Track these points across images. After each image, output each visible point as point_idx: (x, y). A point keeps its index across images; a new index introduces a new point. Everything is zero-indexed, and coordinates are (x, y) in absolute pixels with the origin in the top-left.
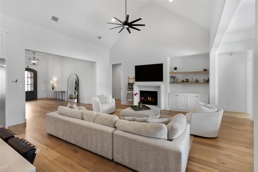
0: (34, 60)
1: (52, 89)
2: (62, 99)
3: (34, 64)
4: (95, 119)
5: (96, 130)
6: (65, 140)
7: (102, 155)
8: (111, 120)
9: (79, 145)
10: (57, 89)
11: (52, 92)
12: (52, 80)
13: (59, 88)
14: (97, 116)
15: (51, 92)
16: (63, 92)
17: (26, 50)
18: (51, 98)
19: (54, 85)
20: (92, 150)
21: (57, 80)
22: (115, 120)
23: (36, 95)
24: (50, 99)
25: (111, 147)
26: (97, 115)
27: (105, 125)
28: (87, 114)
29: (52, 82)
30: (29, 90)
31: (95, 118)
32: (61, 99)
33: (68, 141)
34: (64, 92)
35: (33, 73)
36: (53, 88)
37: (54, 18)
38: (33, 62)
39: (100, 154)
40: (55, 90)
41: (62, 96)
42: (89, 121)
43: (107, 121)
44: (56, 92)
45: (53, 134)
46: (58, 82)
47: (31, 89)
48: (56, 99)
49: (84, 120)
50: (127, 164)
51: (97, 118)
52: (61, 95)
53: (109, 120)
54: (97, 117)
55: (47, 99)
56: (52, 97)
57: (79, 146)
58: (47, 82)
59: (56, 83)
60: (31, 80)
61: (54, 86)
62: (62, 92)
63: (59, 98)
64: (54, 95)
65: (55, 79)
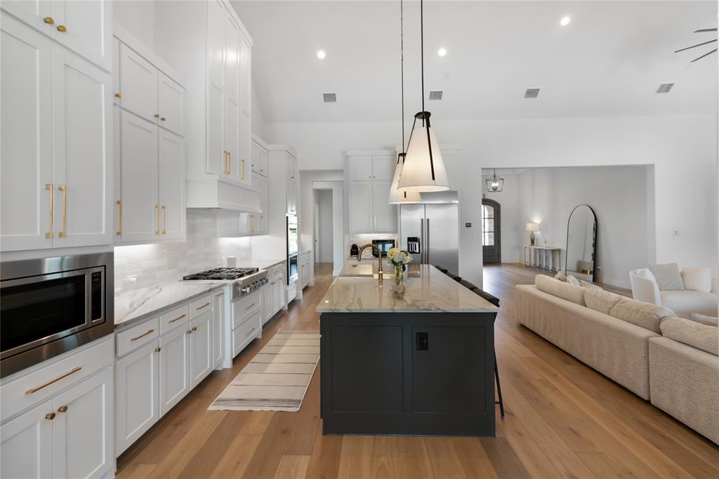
0: (495, 181)
1: (530, 244)
2: (553, 268)
3: (495, 189)
4: (610, 309)
5: (608, 328)
6: (547, 339)
7: (623, 385)
8: (649, 313)
9: (574, 354)
10: (542, 245)
11: (530, 250)
12: (531, 222)
13: (546, 242)
14: (617, 302)
15: (527, 250)
16: (555, 252)
17: (483, 169)
18: (528, 264)
19: (535, 233)
20: (602, 370)
21: (542, 223)
22: (661, 315)
23: (499, 256)
24: (526, 266)
25: (642, 369)
26: (619, 301)
27: (632, 323)
28: (594, 294)
29: (529, 227)
30: (487, 244)
31: (611, 306)
32: (550, 269)
33: (554, 342)
34: (559, 250)
35: (492, 208)
36: (533, 242)
37: (530, 93)
38: (494, 185)
39: (620, 382)
40: (537, 246)
41: (553, 261)
42: (598, 311)
43: (640, 314)
44: (540, 250)
45: (527, 325)
46: (543, 227)
47: (490, 242)
48: (539, 268)
49: (586, 306)
50: (684, 418)
51: (615, 307)
52: (551, 259)
53: (643, 312)
54: (618, 305)
55: (520, 265)
56: (530, 263)
57: (575, 356)
58: (519, 227)
59: (540, 230)
60: (490, 223)
61: (534, 235)
62: (553, 251)
63: (546, 266)
64: (535, 257)
65: (537, 220)
